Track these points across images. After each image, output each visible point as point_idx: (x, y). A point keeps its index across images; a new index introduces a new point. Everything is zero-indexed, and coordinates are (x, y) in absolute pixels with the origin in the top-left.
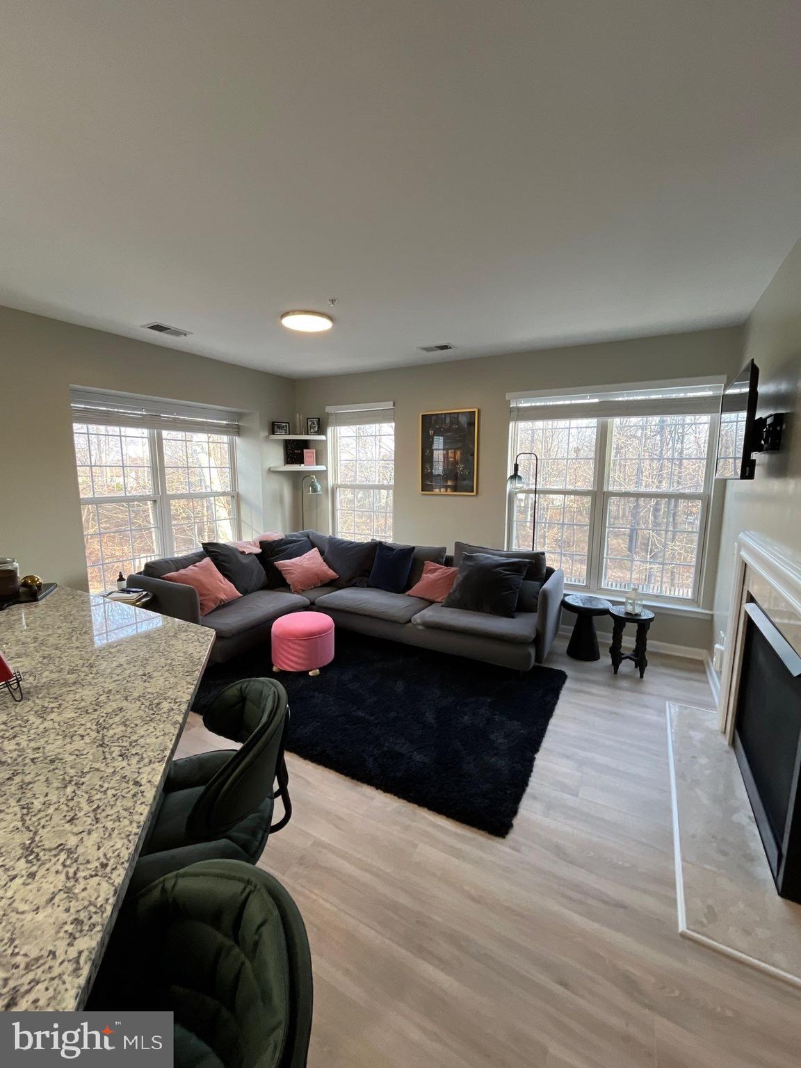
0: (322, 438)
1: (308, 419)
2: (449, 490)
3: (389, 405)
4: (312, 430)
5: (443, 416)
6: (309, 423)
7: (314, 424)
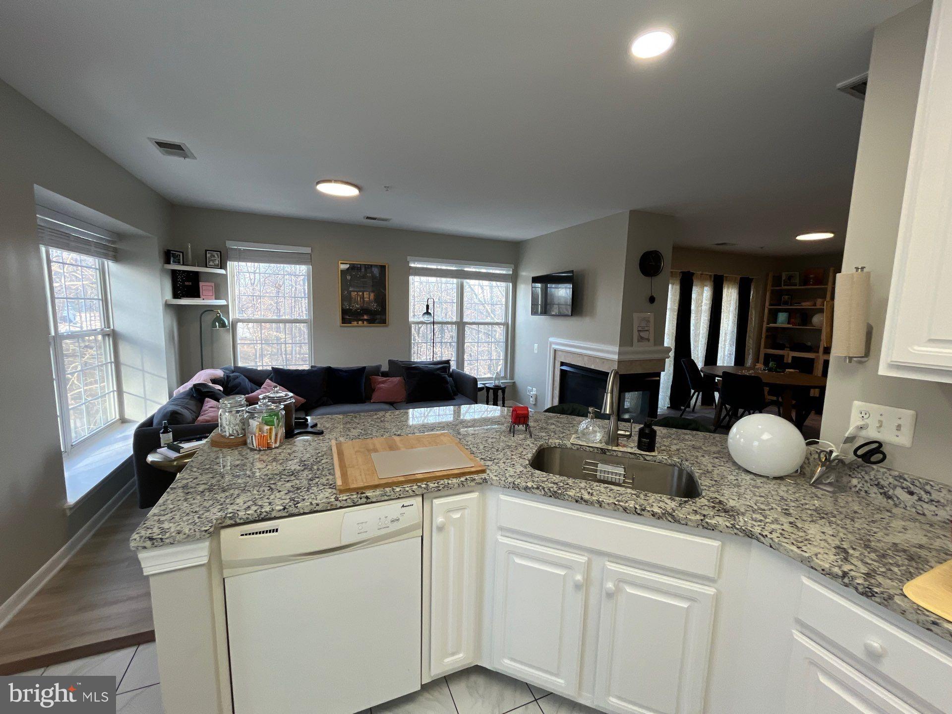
0: (222, 271)
1: (206, 251)
2: (365, 323)
3: (308, 250)
4: (211, 263)
5: (359, 266)
6: (208, 255)
7: (214, 256)
